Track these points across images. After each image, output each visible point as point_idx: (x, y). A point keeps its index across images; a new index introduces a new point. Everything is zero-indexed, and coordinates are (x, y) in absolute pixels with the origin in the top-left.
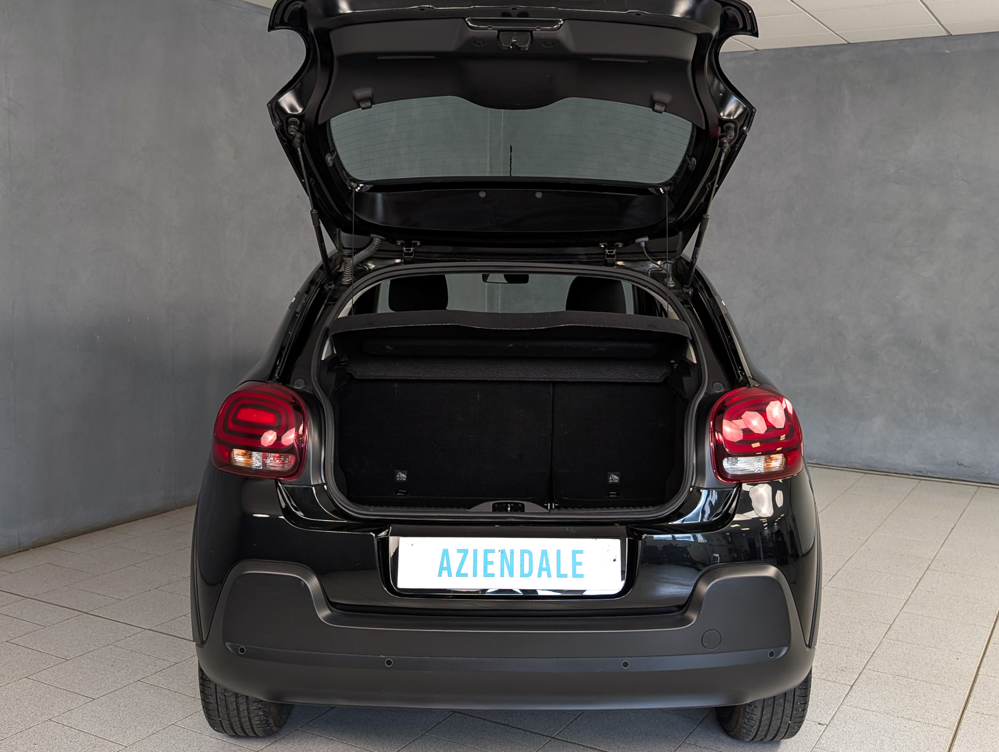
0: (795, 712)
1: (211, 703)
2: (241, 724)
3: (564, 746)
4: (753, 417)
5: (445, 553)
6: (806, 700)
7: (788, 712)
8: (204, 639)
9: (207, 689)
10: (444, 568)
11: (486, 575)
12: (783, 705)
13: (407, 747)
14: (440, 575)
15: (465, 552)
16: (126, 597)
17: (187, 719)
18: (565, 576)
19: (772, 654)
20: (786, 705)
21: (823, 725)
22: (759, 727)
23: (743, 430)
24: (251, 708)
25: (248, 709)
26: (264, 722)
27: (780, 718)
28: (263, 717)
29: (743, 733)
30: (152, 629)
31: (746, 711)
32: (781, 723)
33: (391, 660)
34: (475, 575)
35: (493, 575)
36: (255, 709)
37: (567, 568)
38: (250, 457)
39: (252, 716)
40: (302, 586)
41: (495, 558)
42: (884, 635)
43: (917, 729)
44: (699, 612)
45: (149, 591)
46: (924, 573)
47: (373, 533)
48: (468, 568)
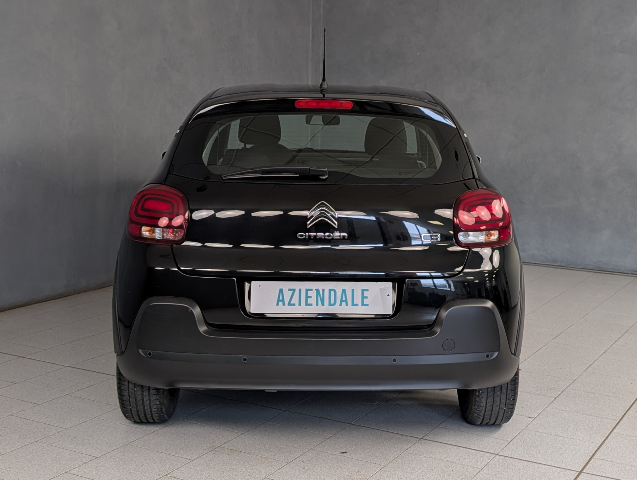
0: (508, 401)
1: (125, 396)
2: (144, 411)
3: (358, 428)
4: (482, 210)
5: (281, 291)
6: (515, 392)
7: (503, 401)
8: (123, 350)
9: (122, 386)
10: (280, 300)
11: (307, 304)
12: (500, 396)
13: (254, 429)
14: (278, 304)
15: (294, 290)
16: (49, 348)
17: (104, 415)
18: (357, 305)
19: (488, 356)
20: (502, 396)
21: (532, 418)
22: (485, 412)
23: (475, 217)
24: (152, 399)
25: (149, 400)
26: (160, 409)
27: (499, 405)
28: (159, 405)
29: (475, 417)
30: (71, 366)
31: (477, 401)
32: (499, 409)
33: (246, 358)
34: (300, 304)
35: (311, 305)
36: (154, 400)
37: (358, 300)
38: (154, 232)
39: (152, 404)
40: (190, 312)
41: (313, 294)
42: (584, 370)
43: (593, 420)
44: (441, 327)
45: (64, 344)
46: (623, 335)
47: (235, 278)
48: (295, 300)
